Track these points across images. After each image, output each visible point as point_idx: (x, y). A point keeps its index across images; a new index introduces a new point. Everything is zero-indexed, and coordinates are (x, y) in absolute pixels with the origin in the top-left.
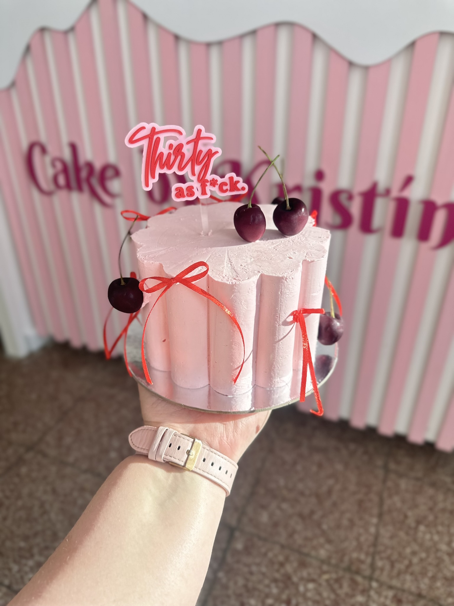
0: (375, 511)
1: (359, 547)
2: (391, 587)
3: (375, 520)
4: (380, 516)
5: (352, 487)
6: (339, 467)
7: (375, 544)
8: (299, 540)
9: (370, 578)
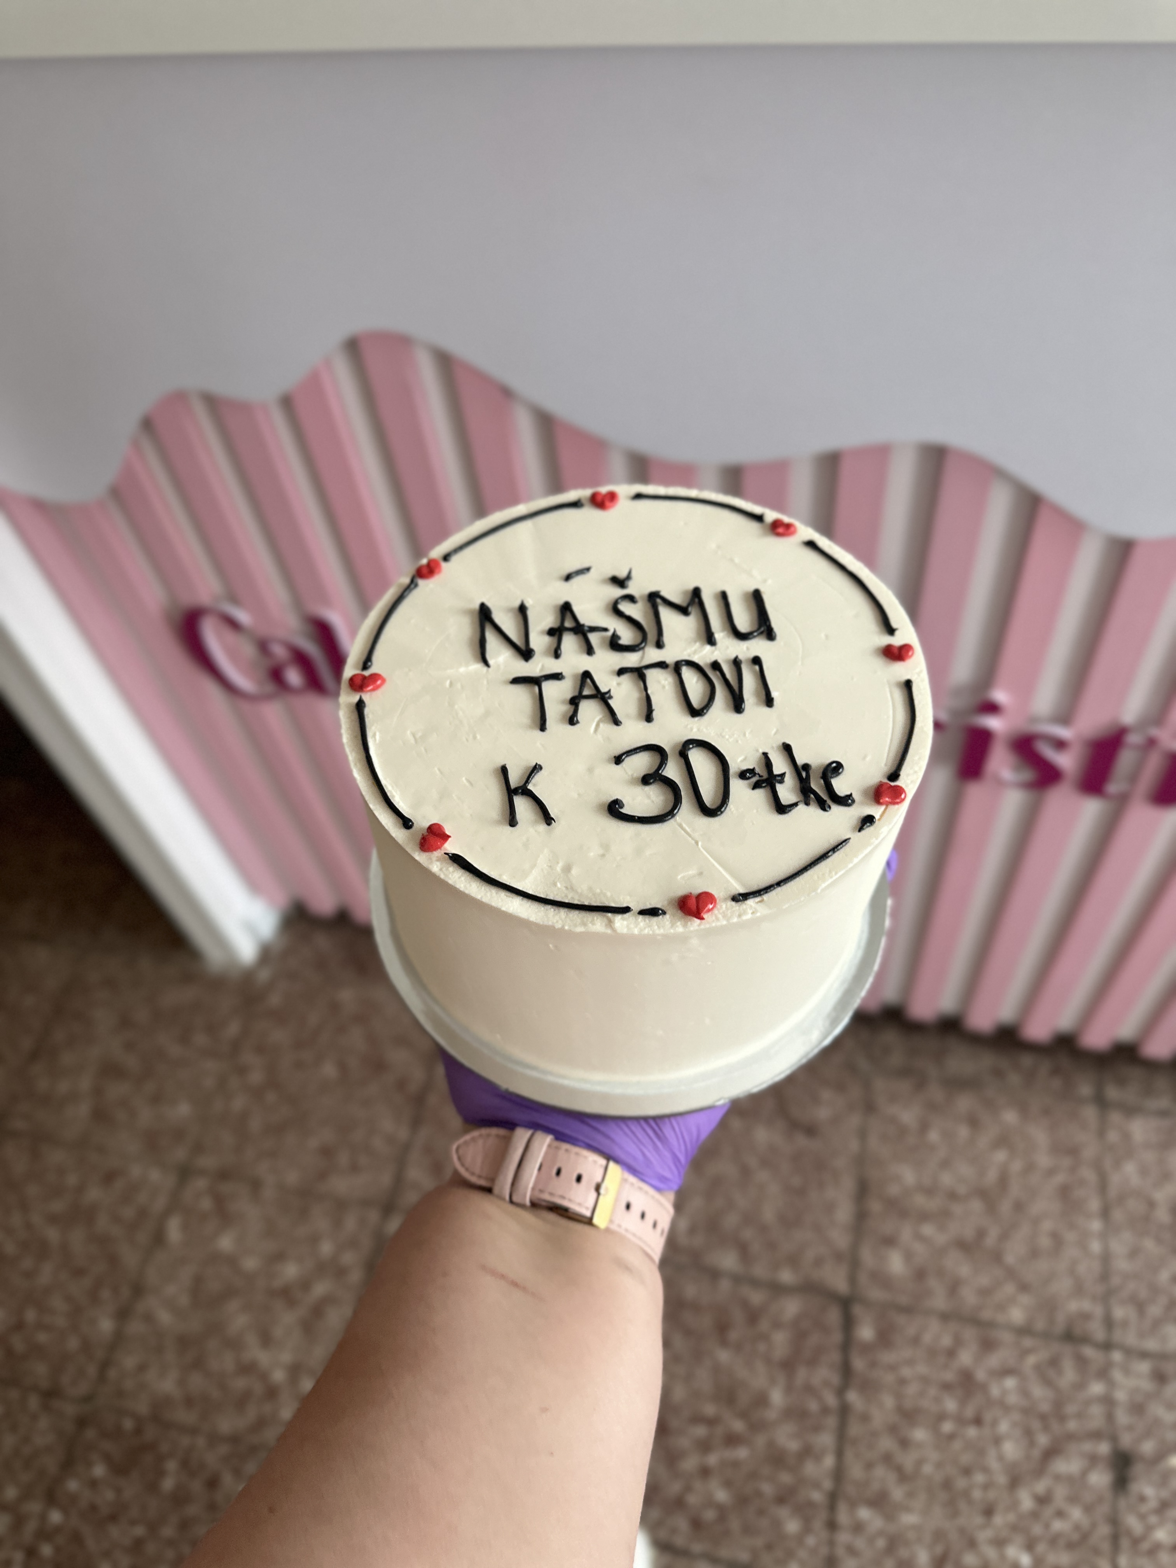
0: (1094, 1204)
1: (1079, 1290)
2: (1144, 1355)
3: (1096, 1225)
4: (1105, 1213)
5: (1044, 1160)
6: (1010, 1117)
7: (1105, 1276)
8: (969, 1297)
9: (1107, 1346)
